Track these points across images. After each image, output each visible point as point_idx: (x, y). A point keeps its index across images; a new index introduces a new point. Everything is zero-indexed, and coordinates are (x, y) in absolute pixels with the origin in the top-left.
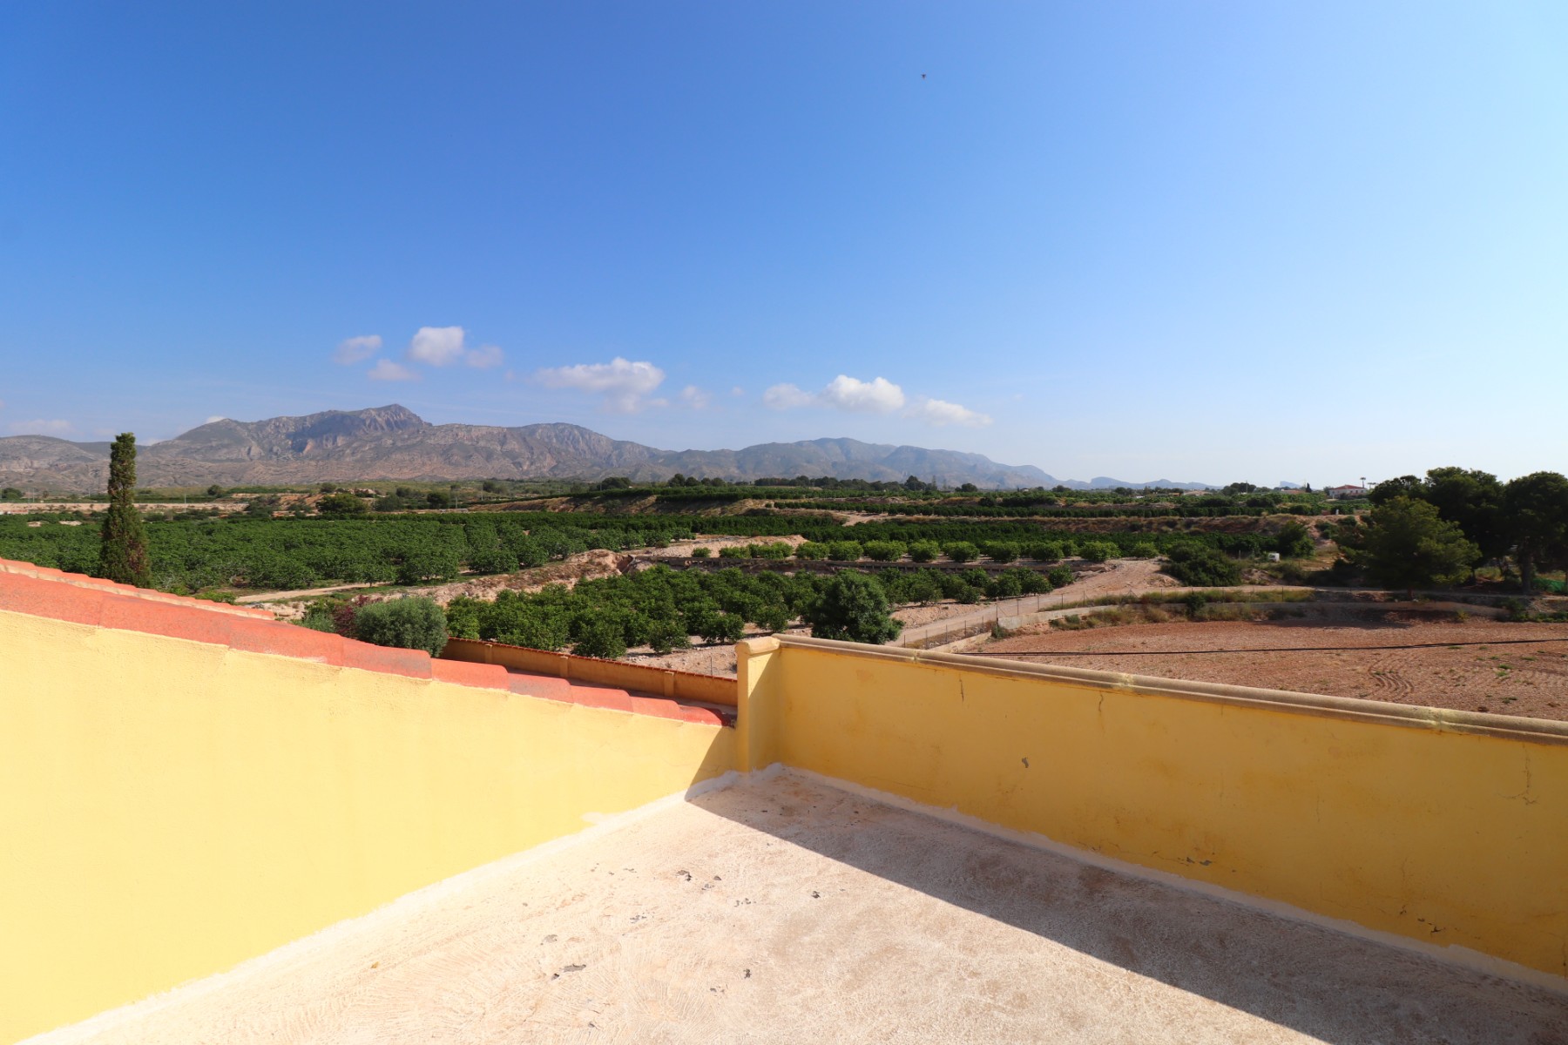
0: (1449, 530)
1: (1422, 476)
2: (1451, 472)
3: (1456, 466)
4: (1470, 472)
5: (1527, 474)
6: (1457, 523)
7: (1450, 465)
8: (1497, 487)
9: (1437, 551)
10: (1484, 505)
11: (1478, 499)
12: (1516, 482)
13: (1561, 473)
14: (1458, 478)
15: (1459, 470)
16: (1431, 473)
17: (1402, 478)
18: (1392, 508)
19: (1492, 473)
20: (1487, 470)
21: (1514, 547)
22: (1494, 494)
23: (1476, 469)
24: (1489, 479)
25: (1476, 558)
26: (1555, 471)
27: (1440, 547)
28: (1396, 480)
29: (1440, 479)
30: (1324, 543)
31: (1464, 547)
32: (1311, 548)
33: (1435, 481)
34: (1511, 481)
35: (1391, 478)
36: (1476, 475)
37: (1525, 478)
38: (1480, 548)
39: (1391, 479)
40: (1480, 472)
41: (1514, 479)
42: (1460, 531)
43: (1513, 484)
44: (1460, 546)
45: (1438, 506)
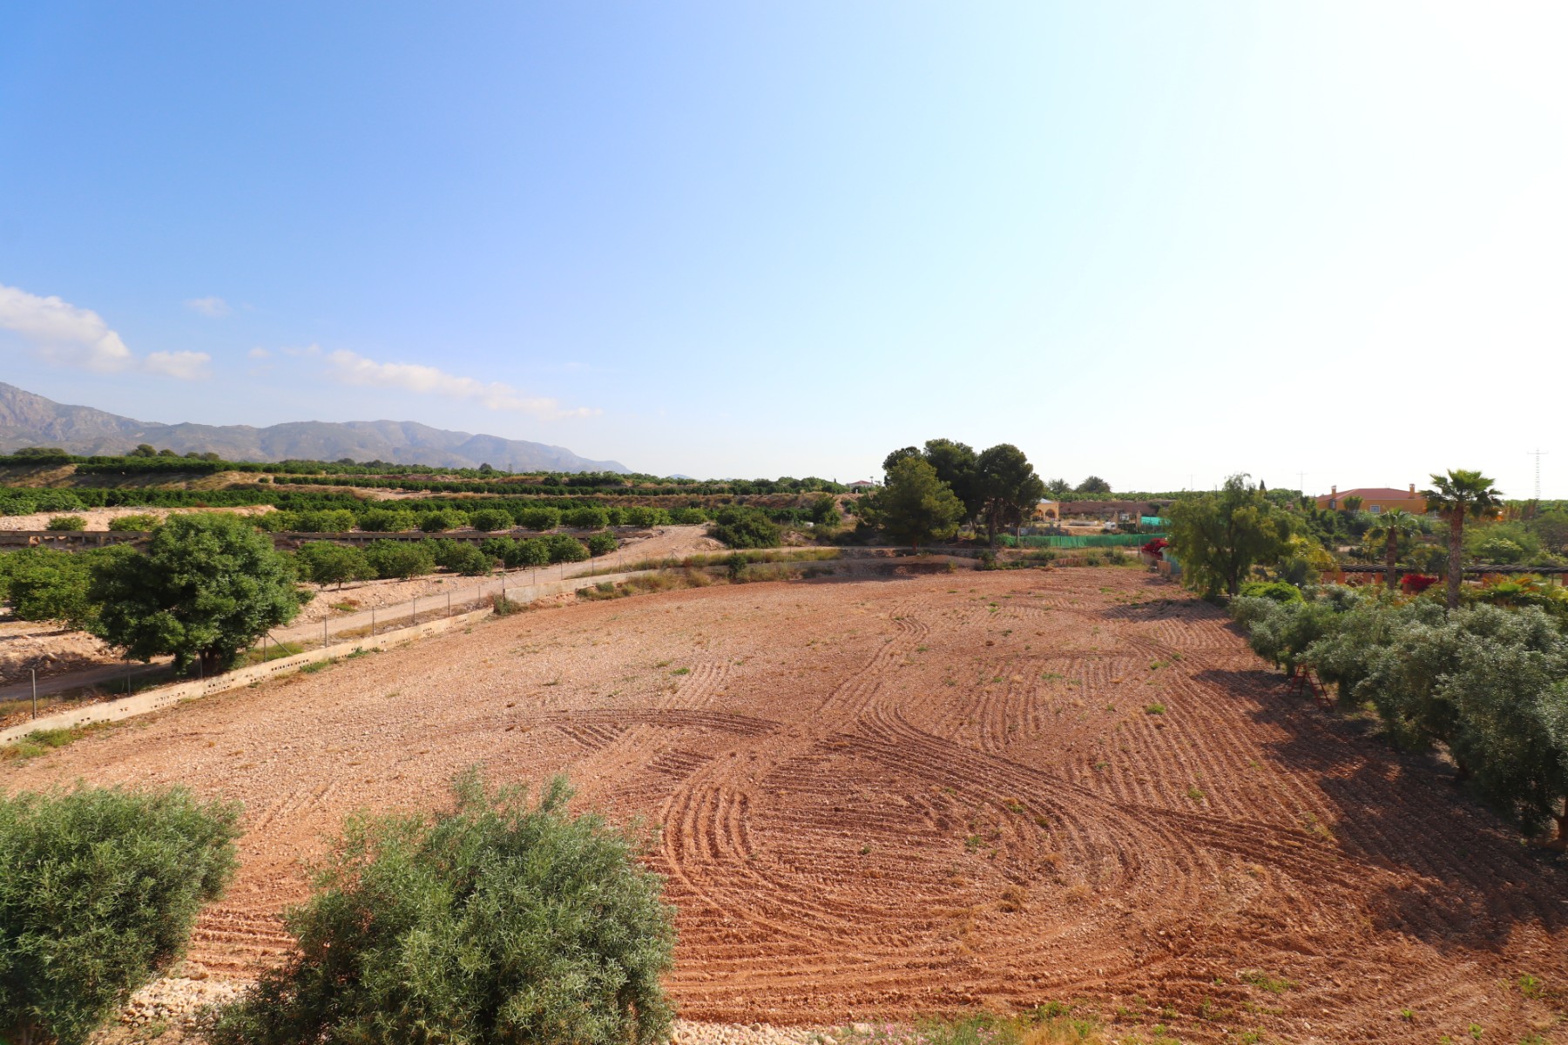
0: (943, 489)
1: (921, 448)
2: (942, 443)
3: (945, 438)
4: (955, 444)
5: (993, 446)
6: (949, 483)
7: (941, 438)
8: (973, 455)
9: (936, 507)
10: (965, 470)
11: (961, 466)
12: (987, 452)
13: (1015, 446)
14: (948, 447)
15: (947, 442)
16: (928, 444)
17: (907, 449)
18: (903, 468)
19: (970, 445)
20: (967, 443)
21: (984, 510)
22: (971, 462)
23: (959, 441)
24: (968, 450)
25: (962, 513)
26: (1012, 444)
27: (938, 503)
28: (903, 450)
29: (935, 449)
31: (955, 505)
32: (838, 519)
33: (931, 451)
34: (983, 451)
36: (960, 446)
37: (992, 449)
38: (965, 505)
39: (899, 449)
40: (962, 444)
41: (985, 450)
42: (951, 491)
43: (984, 454)
44: (951, 502)
45: (935, 469)
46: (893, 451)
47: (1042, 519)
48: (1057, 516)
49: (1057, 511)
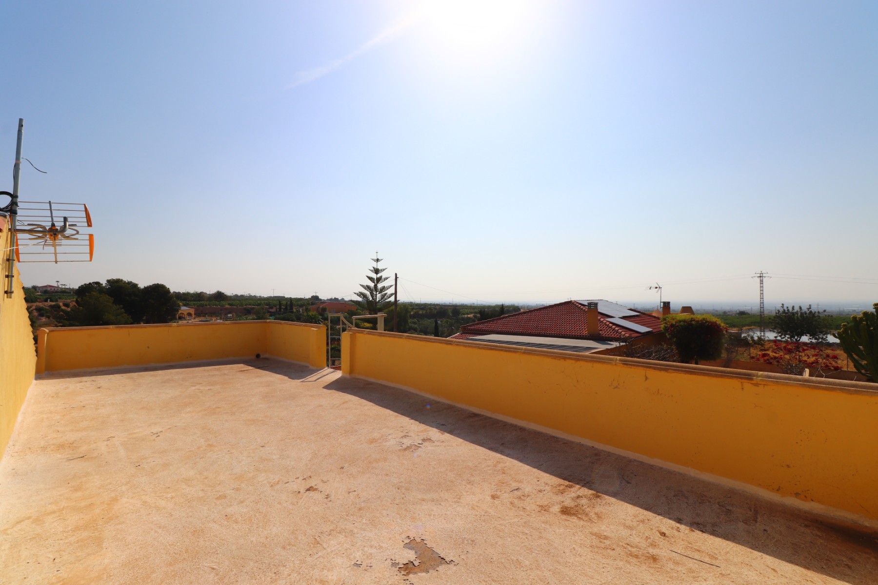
1: (104, 282)
2: (118, 281)
3: (121, 278)
4: (127, 282)
5: (151, 284)
6: (122, 306)
7: (118, 278)
8: (138, 289)
9: (113, 320)
10: (133, 298)
11: (130, 294)
14: (121, 284)
15: (122, 280)
16: (108, 281)
17: (93, 283)
19: (137, 283)
20: (135, 281)
22: (137, 293)
23: (130, 280)
24: (135, 285)
25: (130, 323)
26: (162, 283)
27: (114, 318)
28: (90, 283)
29: (112, 284)
30: (41, 319)
31: (125, 318)
33: (110, 285)
36: (130, 283)
37: (150, 286)
38: (132, 318)
39: (88, 283)
40: (131, 282)
41: (146, 286)
42: (123, 310)
43: (145, 288)
44: (123, 317)
45: (113, 299)
46: (83, 284)
47: (184, 318)
48: (193, 316)
49: (193, 313)
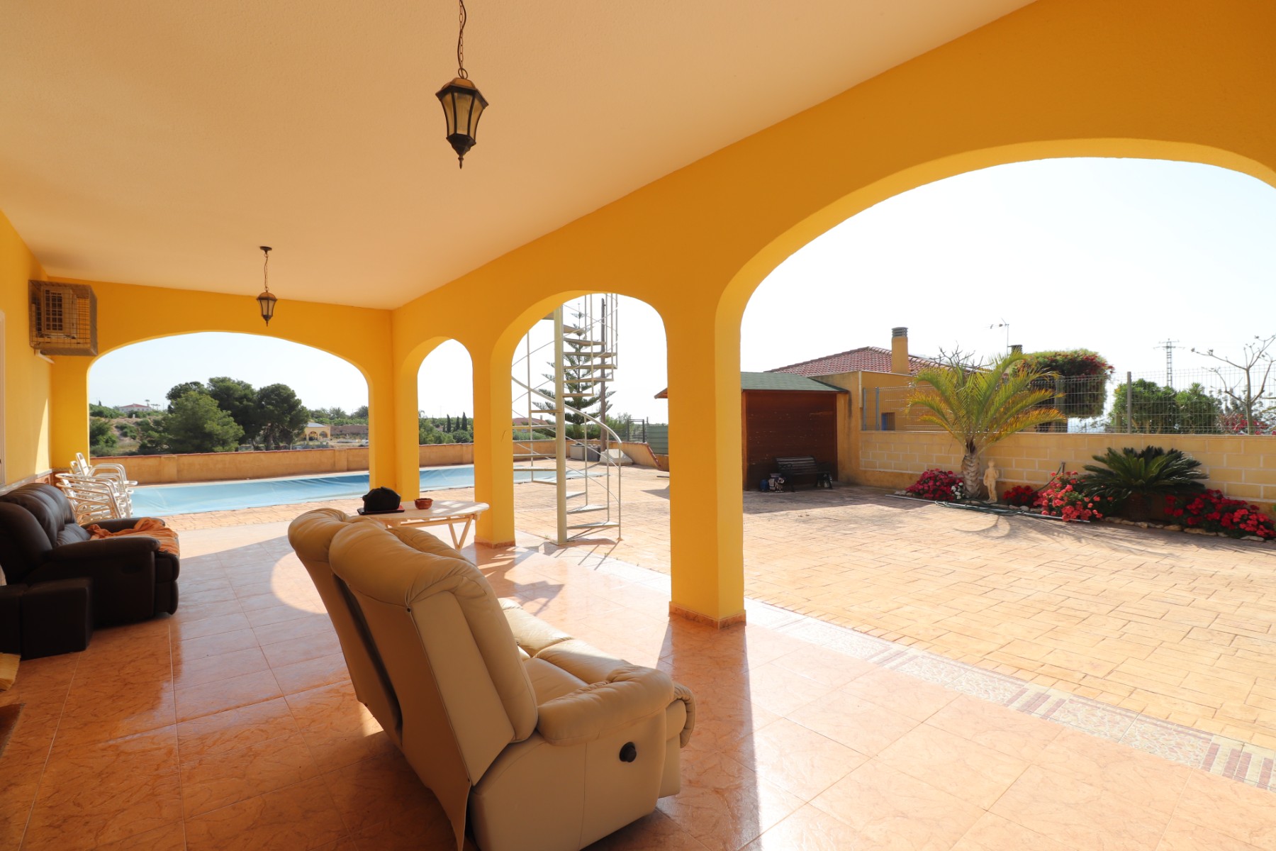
0: (224, 417)
1: (205, 383)
2: (224, 380)
3: (228, 376)
4: (236, 381)
5: (269, 385)
6: (229, 412)
7: (224, 376)
8: (252, 392)
9: (217, 430)
10: (245, 402)
11: (241, 399)
12: (264, 389)
13: (288, 385)
14: (227, 384)
15: (229, 379)
16: (211, 380)
17: (191, 383)
18: (187, 400)
19: (249, 383)
20: (247, 381)
21: (262, 432)
22: (250, 396)
23: (240, 379)
24: (248, 387)
25: (241, 435)
27: (219, 427)
28: (187, 384)
29: (218, 385)
30: (123, 440)
31: (235, 429)
32: (114, 442)
33: (214, 386)
34: (261, 388)
35: (183, 383)
36: (239, 383)
37: (268, 387)
38: (244, 429)
40: (242, 382)
42: (231, 418)
43: (261, 390)
44: (231, 427)
45: (217, 402)
46: (177, 384)
47: (316, 439)
48: (329, 437)
49: (329, 432)
